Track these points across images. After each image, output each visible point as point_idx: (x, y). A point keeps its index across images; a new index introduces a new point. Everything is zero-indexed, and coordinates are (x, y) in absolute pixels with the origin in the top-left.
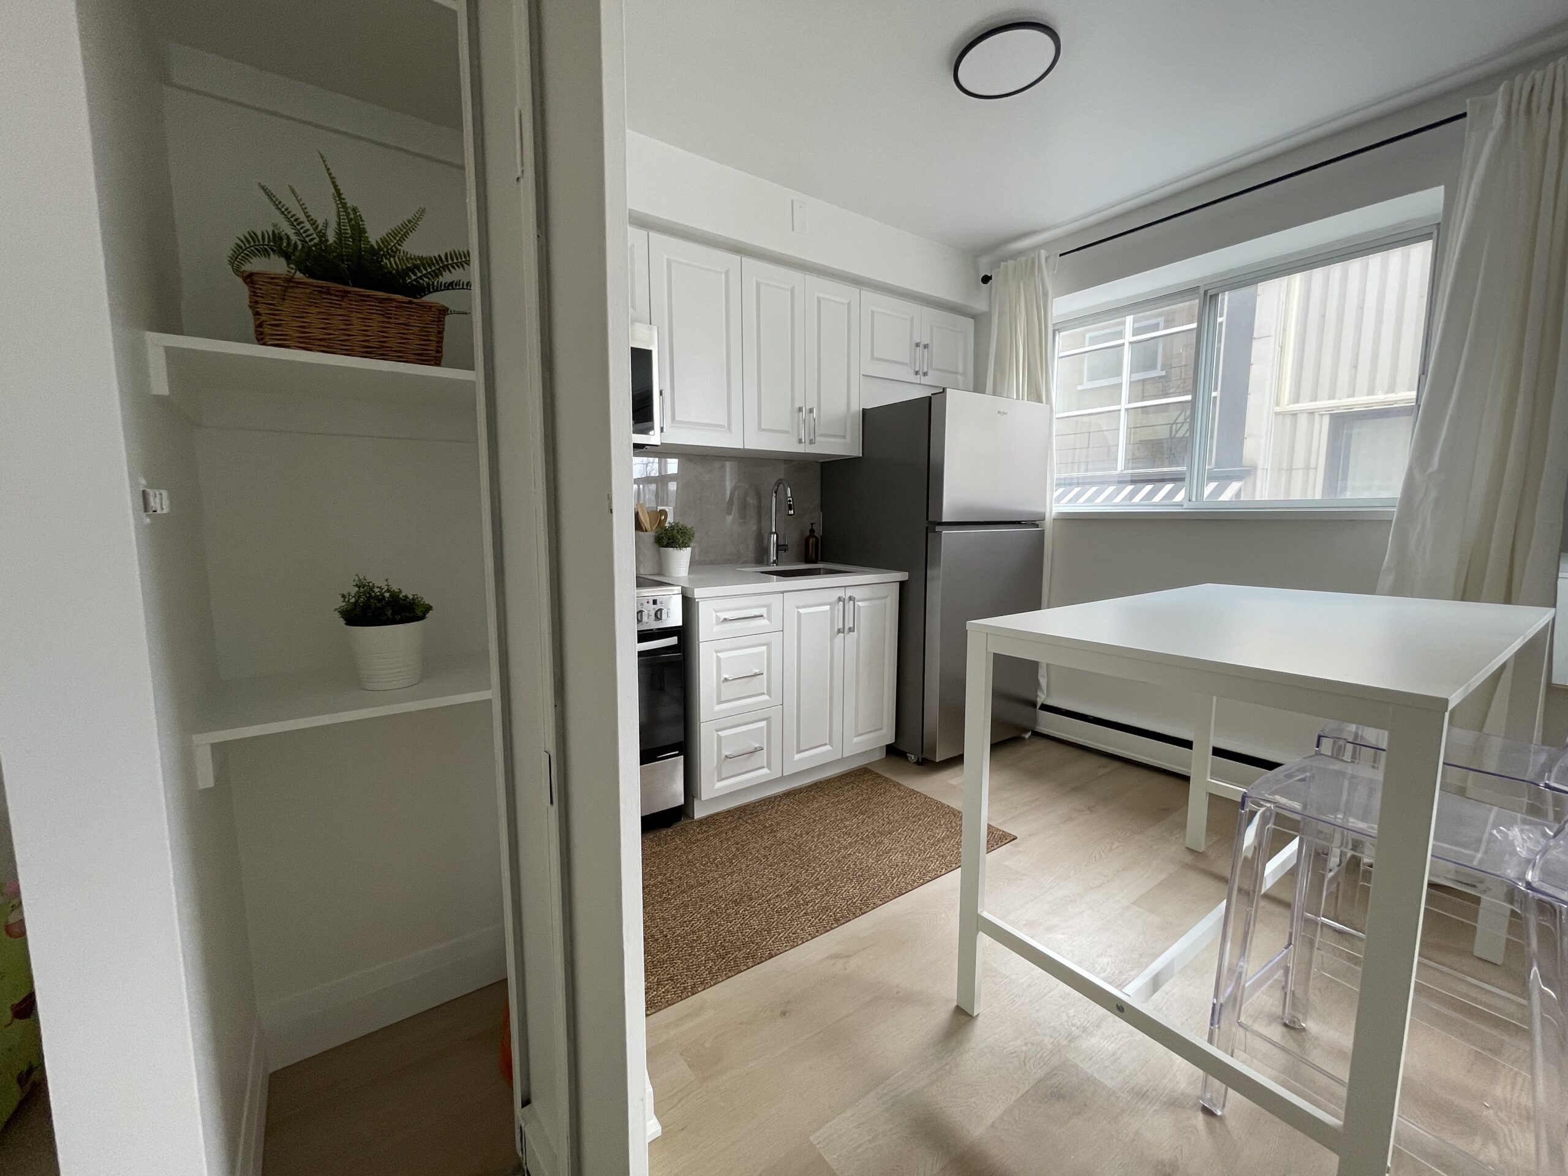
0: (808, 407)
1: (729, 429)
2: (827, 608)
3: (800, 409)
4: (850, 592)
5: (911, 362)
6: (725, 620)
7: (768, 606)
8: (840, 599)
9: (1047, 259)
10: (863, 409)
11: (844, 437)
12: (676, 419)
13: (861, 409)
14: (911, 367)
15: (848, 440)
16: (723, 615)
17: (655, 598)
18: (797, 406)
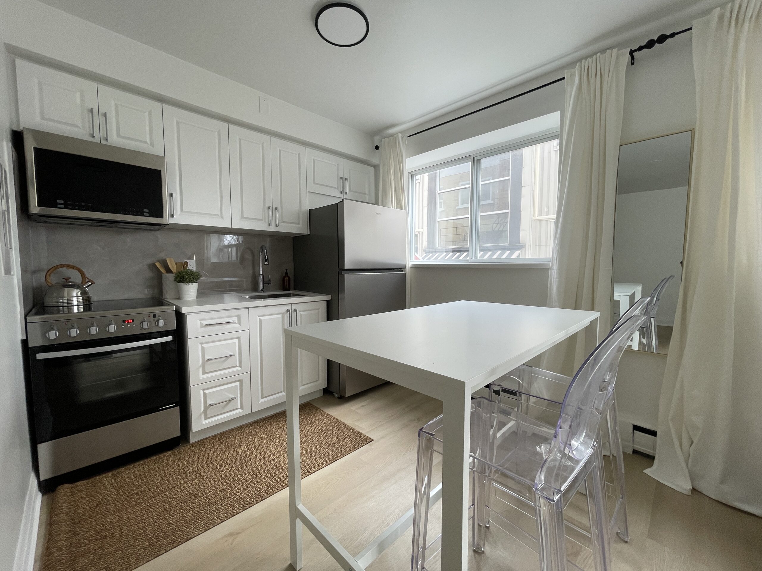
0: (274, 207)
1: (222, 217)
2: (280, 316)
3: (269, 208)
4: (294, 307)
5: (338, 187)
6: (207, 325)
7: (239, 317)
8: (288, 311)
9: (402, 138)
10: (309, 209)
11: (298, 224)
12: (184, 210)
13: (308, 209)
14: (338, 189)
15: (301, 225)
16: (205, 322)
17: (154, 313)
18: (267, 206)
